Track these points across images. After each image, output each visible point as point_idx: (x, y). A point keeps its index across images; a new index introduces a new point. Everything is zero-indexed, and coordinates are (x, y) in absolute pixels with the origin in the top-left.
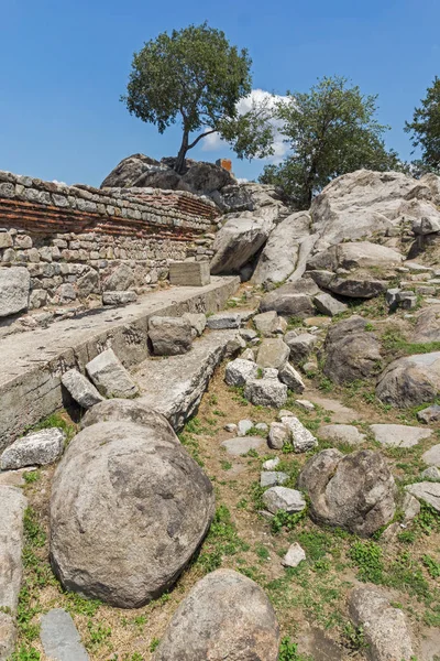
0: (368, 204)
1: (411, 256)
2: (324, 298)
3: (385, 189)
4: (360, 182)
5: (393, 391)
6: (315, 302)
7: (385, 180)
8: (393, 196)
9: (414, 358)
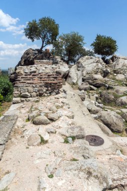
0: (89, 64)
1: (104, 77)
2: (92, 87)
3: (92, 61)
4: (87, 59)
5: (120, 104)
6: (90, 87)
7: (91, 58)
8: (94, 62)
9: (121, 98)
